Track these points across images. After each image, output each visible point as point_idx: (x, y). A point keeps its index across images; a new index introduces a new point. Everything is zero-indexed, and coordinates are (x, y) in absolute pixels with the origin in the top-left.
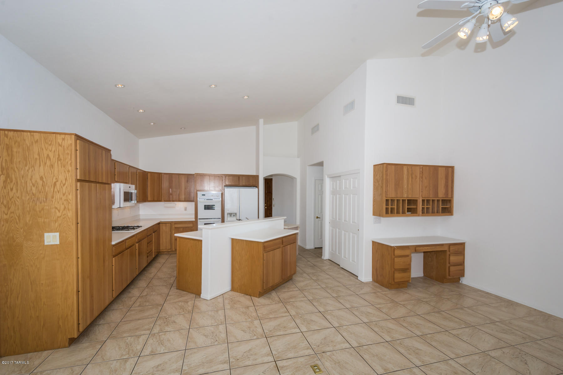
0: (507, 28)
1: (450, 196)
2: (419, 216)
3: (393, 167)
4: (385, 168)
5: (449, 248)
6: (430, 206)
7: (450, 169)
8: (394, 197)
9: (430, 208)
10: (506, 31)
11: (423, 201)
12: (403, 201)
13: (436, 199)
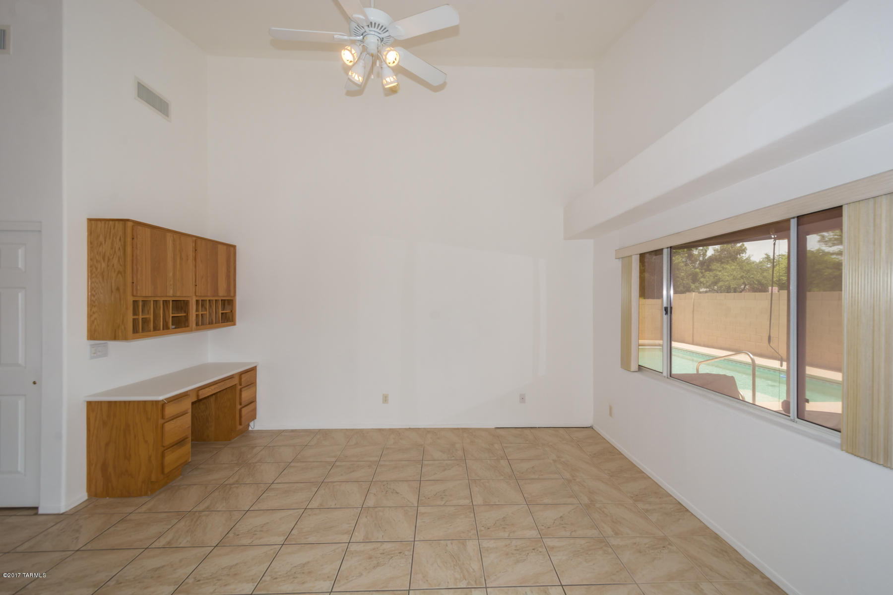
0: (388, 83)
1: (232, 294)
2: (191, 331)
3: (148, 231)
4: (129, 231)
5: (240, 379)
6: (206, 311)
7: (232, 249)
8: (150, 295)
9: (206, 314)
10: (386, 87)
11: (197, 301)
12: (166, 302)
13: (214, 299)
